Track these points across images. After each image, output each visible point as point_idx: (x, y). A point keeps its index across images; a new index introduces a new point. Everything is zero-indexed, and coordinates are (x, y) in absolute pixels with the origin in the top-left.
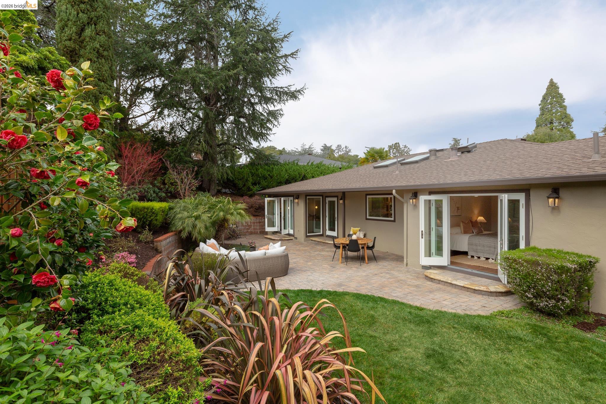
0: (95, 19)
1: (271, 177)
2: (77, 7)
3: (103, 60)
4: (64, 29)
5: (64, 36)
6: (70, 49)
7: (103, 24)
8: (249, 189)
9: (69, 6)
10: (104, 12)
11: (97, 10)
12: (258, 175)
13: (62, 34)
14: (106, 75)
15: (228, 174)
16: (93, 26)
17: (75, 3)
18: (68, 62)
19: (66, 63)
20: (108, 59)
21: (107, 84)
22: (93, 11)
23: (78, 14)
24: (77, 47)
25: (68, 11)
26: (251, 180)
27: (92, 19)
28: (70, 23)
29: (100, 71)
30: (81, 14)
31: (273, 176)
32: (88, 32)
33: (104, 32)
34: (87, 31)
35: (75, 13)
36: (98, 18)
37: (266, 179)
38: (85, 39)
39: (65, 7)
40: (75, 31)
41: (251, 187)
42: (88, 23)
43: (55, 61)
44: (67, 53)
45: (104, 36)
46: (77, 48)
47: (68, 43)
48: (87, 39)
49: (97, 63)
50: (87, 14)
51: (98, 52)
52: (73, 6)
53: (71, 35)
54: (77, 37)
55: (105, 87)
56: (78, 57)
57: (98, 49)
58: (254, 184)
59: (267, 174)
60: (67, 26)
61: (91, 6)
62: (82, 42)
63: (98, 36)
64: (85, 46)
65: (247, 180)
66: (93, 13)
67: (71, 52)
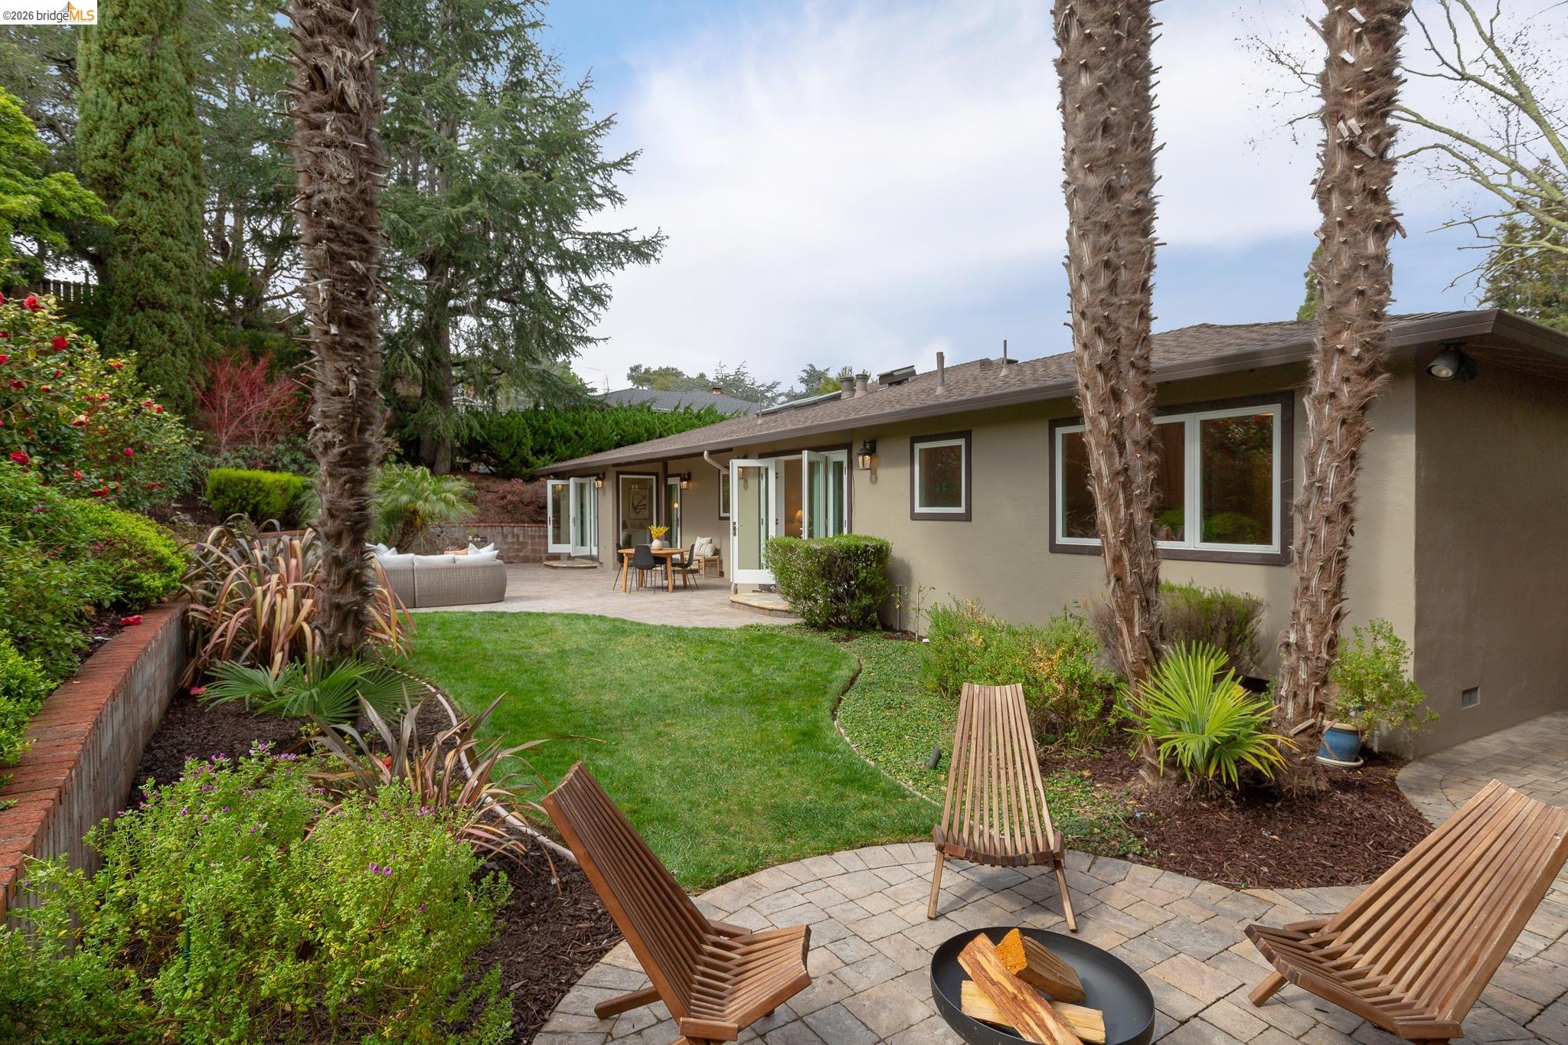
0: (154, 114)
1: (581, 438)
2: (115, 93)
3: (171, 194)
4: (91, 136)
5: (92, 149)
6: (104, 175)
7: (170, 124)
8: (526, 463)
9: (102, 90)
10: (172, 100)
11: (159, 97)
12: (547, 433)
13: (89, 147)
14: (178, 223)
15: (471, 429)
16: (151, 128)
17: (114, 85)
18: (100, 201)
19: (96, 204)
20: (182, 191)
21: (179, 240)
22: (149, 99)
23: (120, 105)
24: (118, 171)
25: (99, 100)
26: (530, 443)
27: (147, 115)
28: (104, 124)
29: (164, 216)
30: (125, 107)
31: (585, 433)
32: (140, 140)
33: (173, 139)
34: (137, 139)
35: (115, 104)
36: (160, 112)
37: (569, 440)
38: (133, 156)
39: (95, 92)
40: (114, 139)
41: (531, 459)
42: (140, 124)
43: (74, 200)
44: (99, 182)
45: (172, 147)
46: (117, 173)
47: (100, 164)
48: (139, 155)
49: (159, 201)
50: (137, 105)
51: (160, 179)
52: (110, 92)
53: (106, 147)
54: (118, 152)
55: (176, 248)
56: (121, 189)
57: (161, 175)
58: (538, 452)
59: (570, 430)
60: (97, 130)
61: (146, 89)
62: (128, 160)
63: (160, 147)
64: (134, 169)
65: (520, 444)
66: (150, 103)
67: (105, 179)
